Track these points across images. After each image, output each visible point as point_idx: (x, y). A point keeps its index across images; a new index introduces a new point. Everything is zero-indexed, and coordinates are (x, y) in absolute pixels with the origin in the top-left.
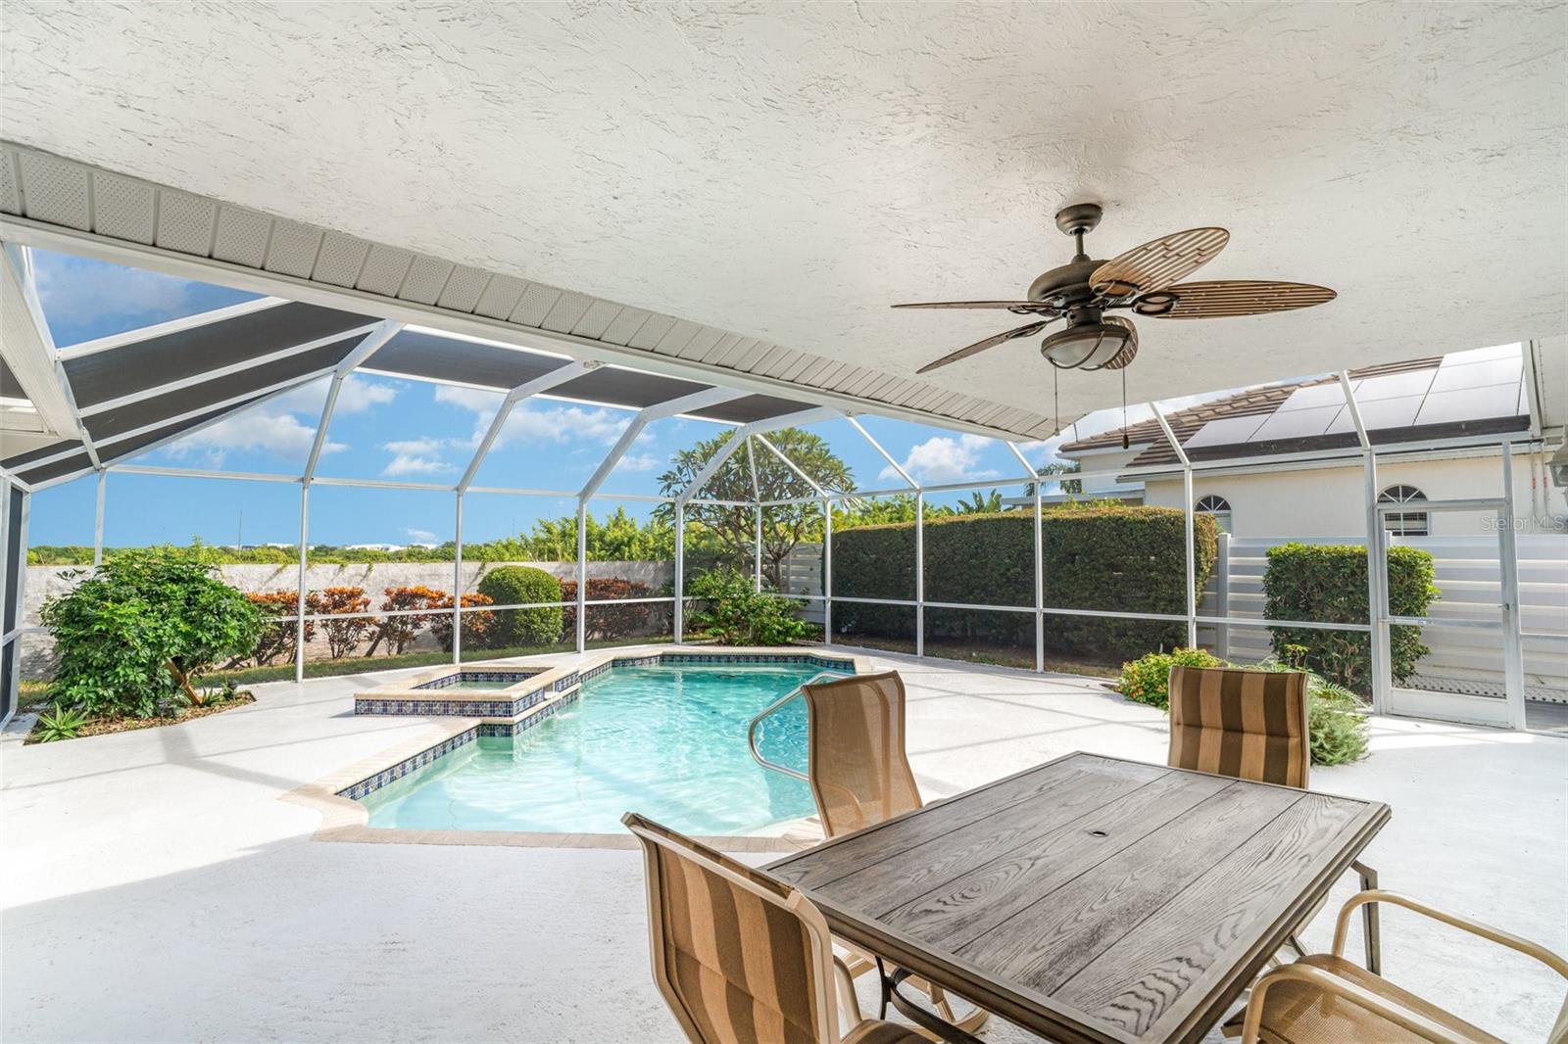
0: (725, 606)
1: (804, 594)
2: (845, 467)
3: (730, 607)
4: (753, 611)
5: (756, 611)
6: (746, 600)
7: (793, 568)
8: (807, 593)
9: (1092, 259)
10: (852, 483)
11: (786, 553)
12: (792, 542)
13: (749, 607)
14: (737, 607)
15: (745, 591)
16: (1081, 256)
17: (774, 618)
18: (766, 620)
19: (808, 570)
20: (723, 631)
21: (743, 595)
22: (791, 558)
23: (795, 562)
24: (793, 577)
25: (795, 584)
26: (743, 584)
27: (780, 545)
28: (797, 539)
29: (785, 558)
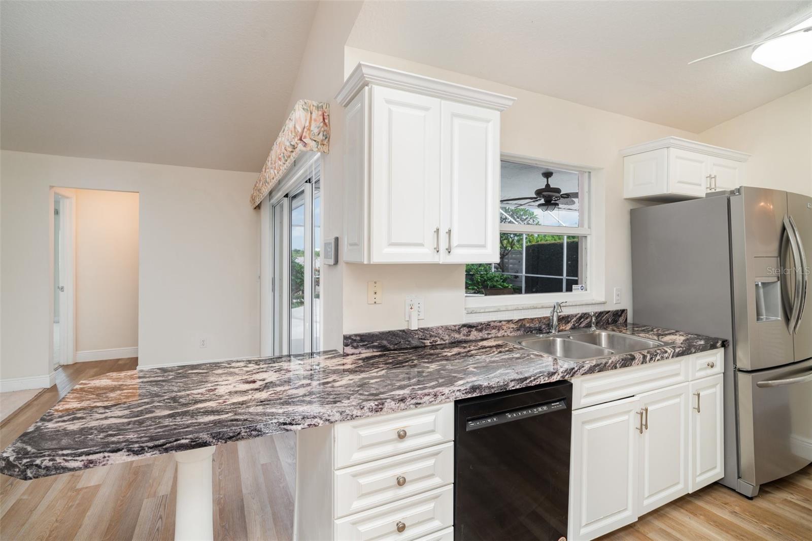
0: (478, 277)
1: (516, 273)
2: (535, 215)
3: (479, 278)
4: (490, 279)
5: (491, 279)
6: (486, 275)
7: (511, 261)
8: (517, 273)
9: (551, 187)
10: (538, 222)
11: (507, 254)
12: (510, 249)
13: (487, 278)
14: (483, 277)
15: (486, 271)
16: (548, 185)
17: (498, 283)
18: (495, 284)
19: (518, 262)
20: (476, 288)
21: (485, 273)
22: (510, 256)
23: (511, 259)
24: (511, 266)
25: (512, 269)
26: (485, 268)
27: (505, 251)
28: (512, 248)
29: (507, 256)
